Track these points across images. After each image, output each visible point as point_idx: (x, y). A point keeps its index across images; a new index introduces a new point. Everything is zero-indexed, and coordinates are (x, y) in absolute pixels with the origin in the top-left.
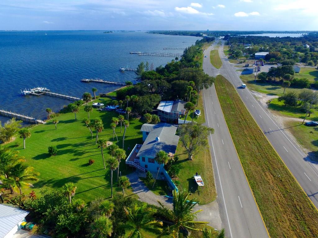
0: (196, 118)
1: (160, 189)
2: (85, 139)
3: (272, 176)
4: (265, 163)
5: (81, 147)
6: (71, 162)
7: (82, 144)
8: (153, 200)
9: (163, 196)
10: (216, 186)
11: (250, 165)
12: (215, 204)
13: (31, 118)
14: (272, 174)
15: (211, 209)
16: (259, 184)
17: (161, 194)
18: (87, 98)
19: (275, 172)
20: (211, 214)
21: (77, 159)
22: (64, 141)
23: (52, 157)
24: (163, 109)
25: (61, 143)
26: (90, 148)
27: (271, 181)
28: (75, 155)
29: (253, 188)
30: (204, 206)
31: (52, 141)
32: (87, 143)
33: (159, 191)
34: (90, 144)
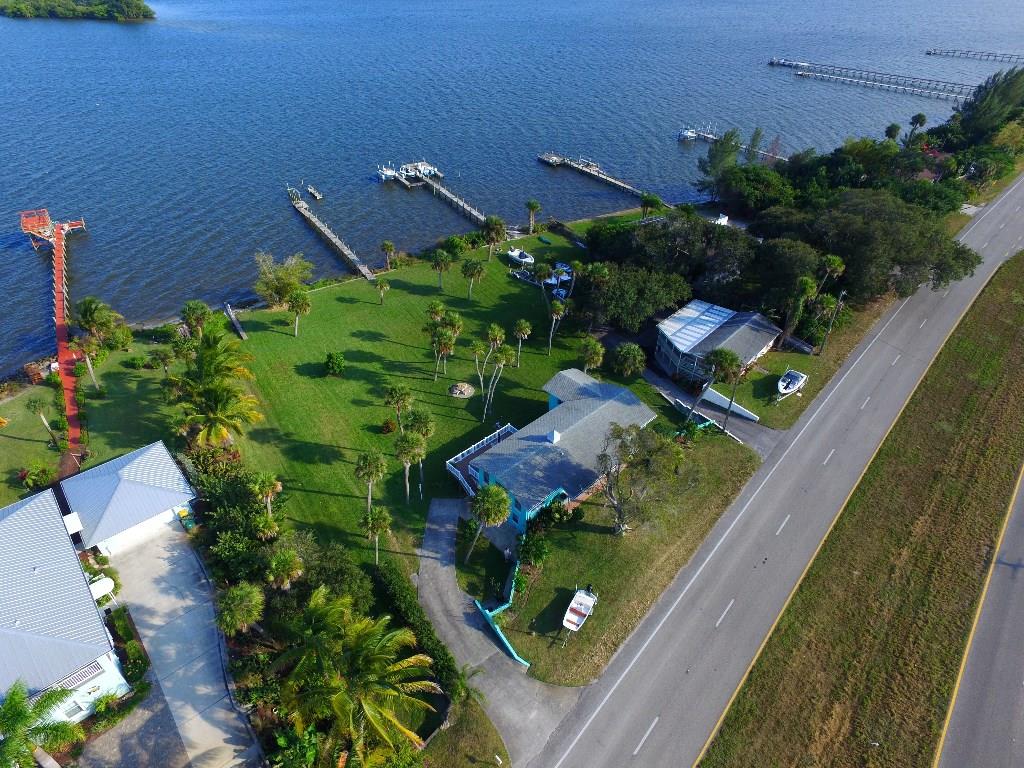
0: (771, 400)
1: (478, 575)
2: (420, 356)
3: (847, 724)
4: (868, 673)
5: (399, 374)
6: (353, 408)
7: (404, 368)
8: (439, 595)
9: (470, 597)
10: (619, 651)
11: (804, 647)
12: (568, 699)
13: (352, 256)
14: (853, 721)
15: (546, 701)
16: (770, 723)
17: (472, 589)
18: (488, 234)
19: (877, 721)
20: (533, 715)
21: (370, 403)
22: (377, 343)
23: (329, 379)
24: (674, 335)
25: (367, 347)
26: (418, 386)
27: (824, 740)
28: (370, 392)
29: (732, 723)
30: (538, 684)
31: (354, 335)
32: (419, 369)
33: (475, 579)
34: (422, 376)
